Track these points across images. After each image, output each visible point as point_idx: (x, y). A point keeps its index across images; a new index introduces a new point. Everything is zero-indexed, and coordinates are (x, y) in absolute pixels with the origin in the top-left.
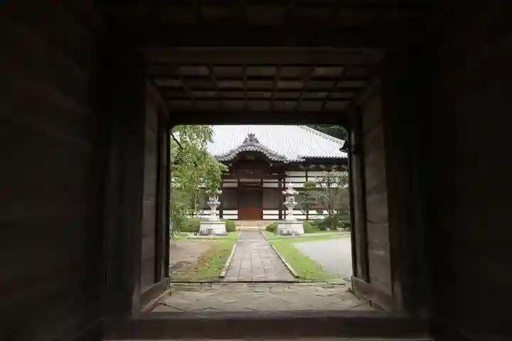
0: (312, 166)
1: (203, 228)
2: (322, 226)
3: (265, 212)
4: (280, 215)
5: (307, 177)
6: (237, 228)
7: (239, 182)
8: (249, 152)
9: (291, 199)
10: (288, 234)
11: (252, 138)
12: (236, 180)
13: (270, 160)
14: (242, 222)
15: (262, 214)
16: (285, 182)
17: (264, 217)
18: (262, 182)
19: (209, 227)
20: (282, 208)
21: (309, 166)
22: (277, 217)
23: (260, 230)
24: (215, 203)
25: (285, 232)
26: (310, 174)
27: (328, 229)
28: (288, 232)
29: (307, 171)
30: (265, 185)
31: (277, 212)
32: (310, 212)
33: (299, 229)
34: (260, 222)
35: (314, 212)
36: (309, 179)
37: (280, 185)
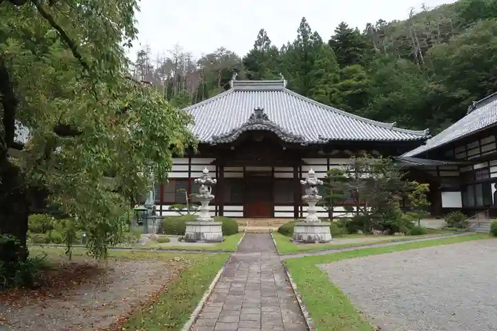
0: (335, 152)
1: (190, 231)
2: (352, 227)
3: (277, 208)
4: (296, 212)
5: (328, 165)
6: (240, 228)
7: (244, 172)
8: (256, 131)
9: (314, 192)
10: (310, 241)
11: (260, 114)
12: (241, 169)
13: (284, 141)
14: (247, 221)
15: (273, 212)
16: (301, 172)
17: (276, 215)
18: (273, 171)
19: (198, 230)
20: (298, 203)
21: (331, 151)
22: (292, 215)
23: (270, 232)
24: (206, 196)
25: (305, 237)
26: (332, 161)
27: (360, 232)
28: (310, 237)
29: (328, 157)
30: (277, 175)
31: (292, 208)
32: (336, 209)
33: (325, 233)
34: (270, 221)
35: (342, 209)
36: (331, 168)
37: (295, 175)
